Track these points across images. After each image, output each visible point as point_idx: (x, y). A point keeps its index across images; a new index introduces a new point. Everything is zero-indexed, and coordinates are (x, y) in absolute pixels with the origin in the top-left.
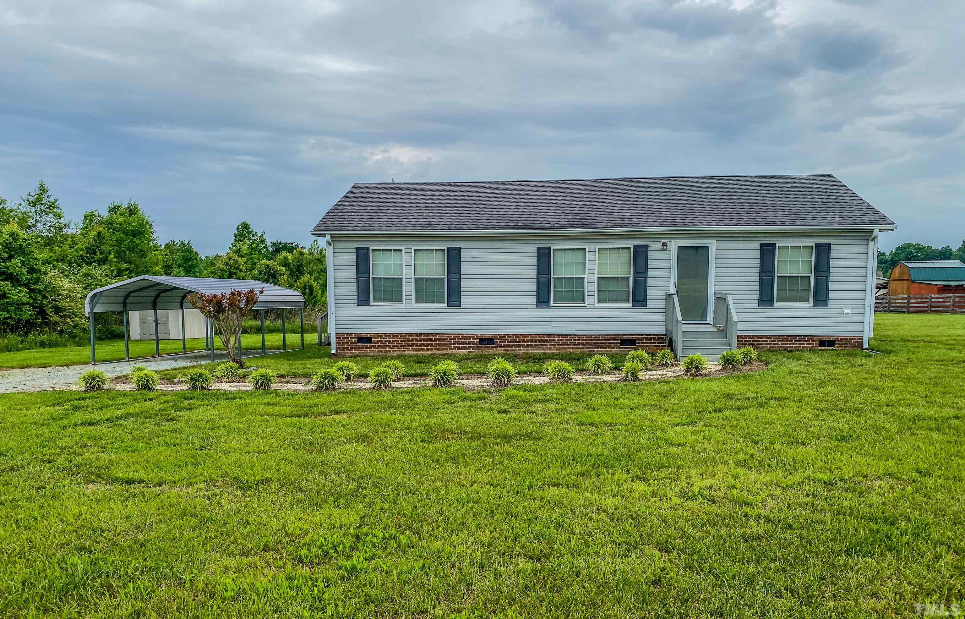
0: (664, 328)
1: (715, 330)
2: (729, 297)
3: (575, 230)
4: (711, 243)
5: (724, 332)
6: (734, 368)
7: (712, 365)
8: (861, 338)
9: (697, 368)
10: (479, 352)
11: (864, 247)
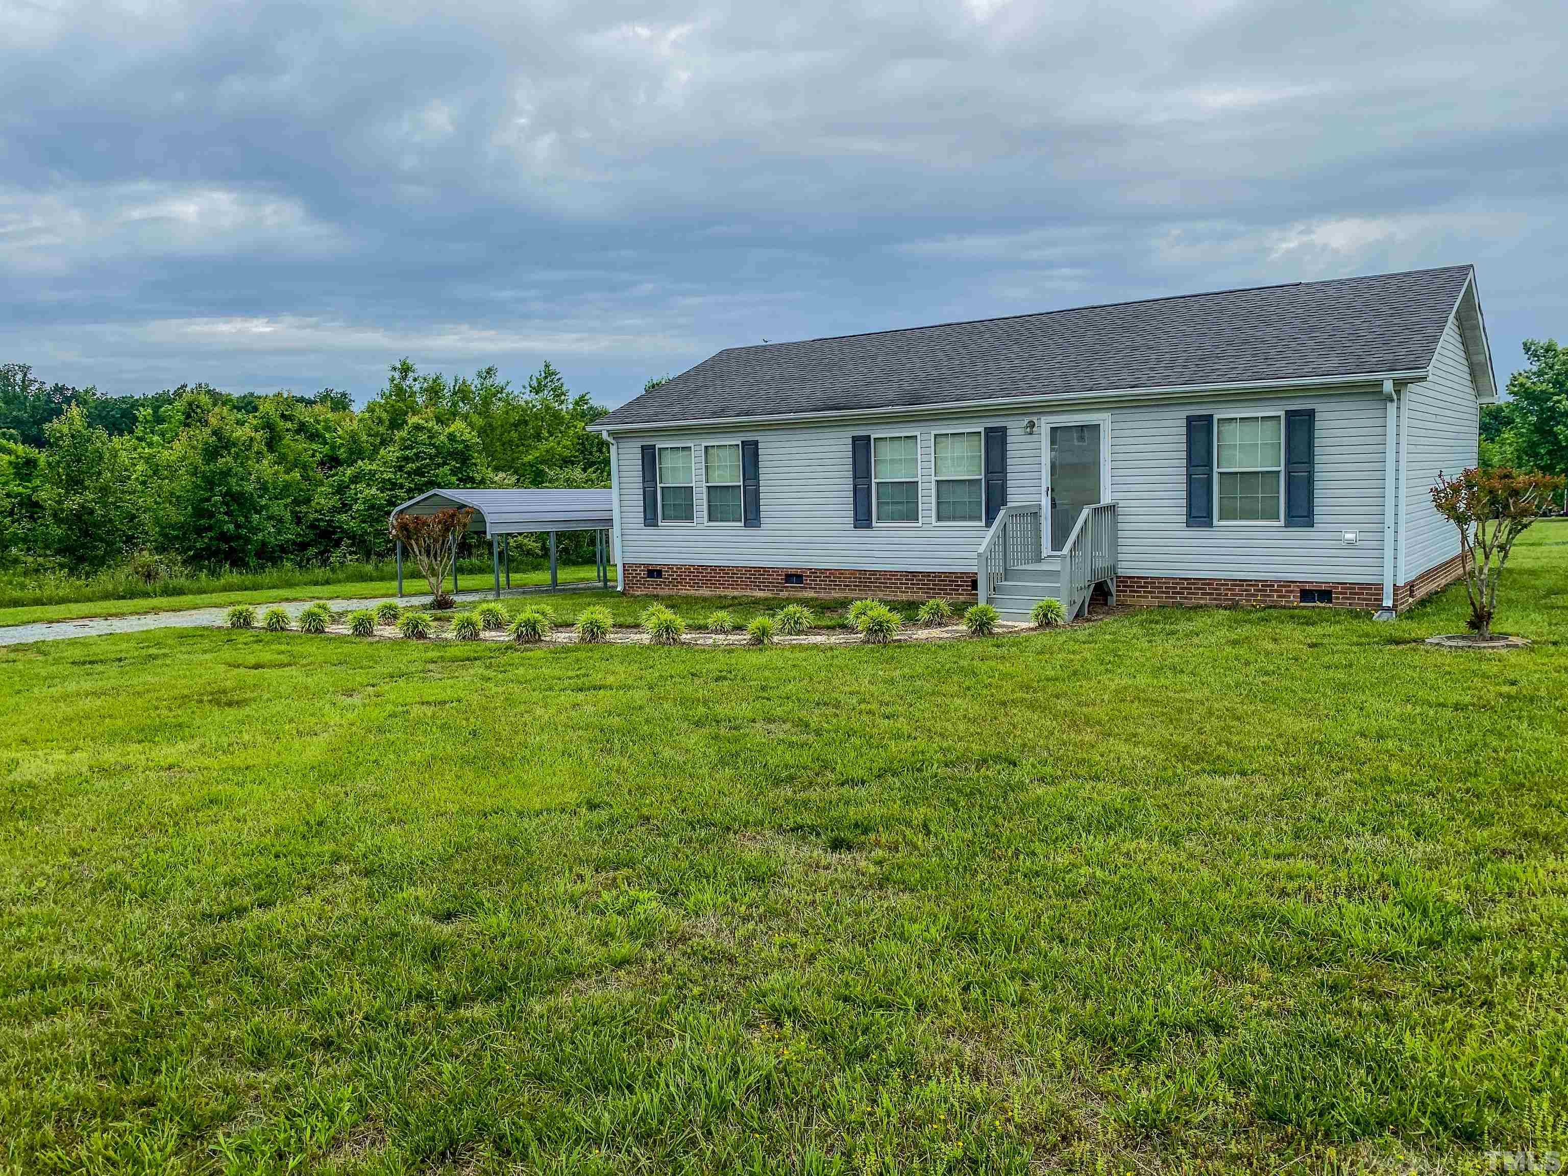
4: (1103, 419)
8: (1379, 587)
11: (1381, 413)
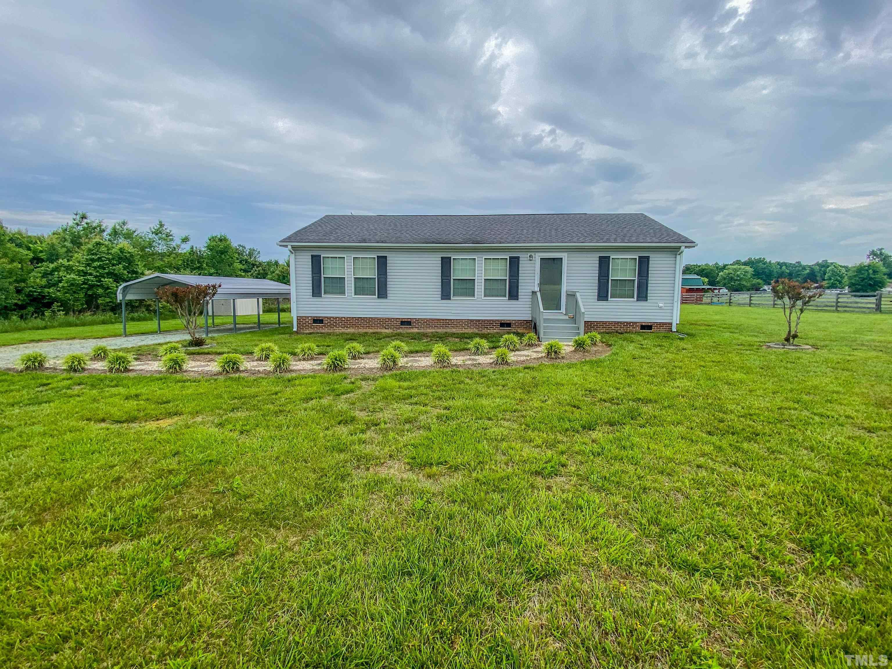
0: (530, 315)
1: (567, 317)
2: (578, 295)
3: (467, 245)
4: (564, 255)
5: (574, 319)
6: (585, 351)
7: (566, 345)
8: (671, 324)
9: (556, 352)
10: (401, 331)
11: (674, 259)
